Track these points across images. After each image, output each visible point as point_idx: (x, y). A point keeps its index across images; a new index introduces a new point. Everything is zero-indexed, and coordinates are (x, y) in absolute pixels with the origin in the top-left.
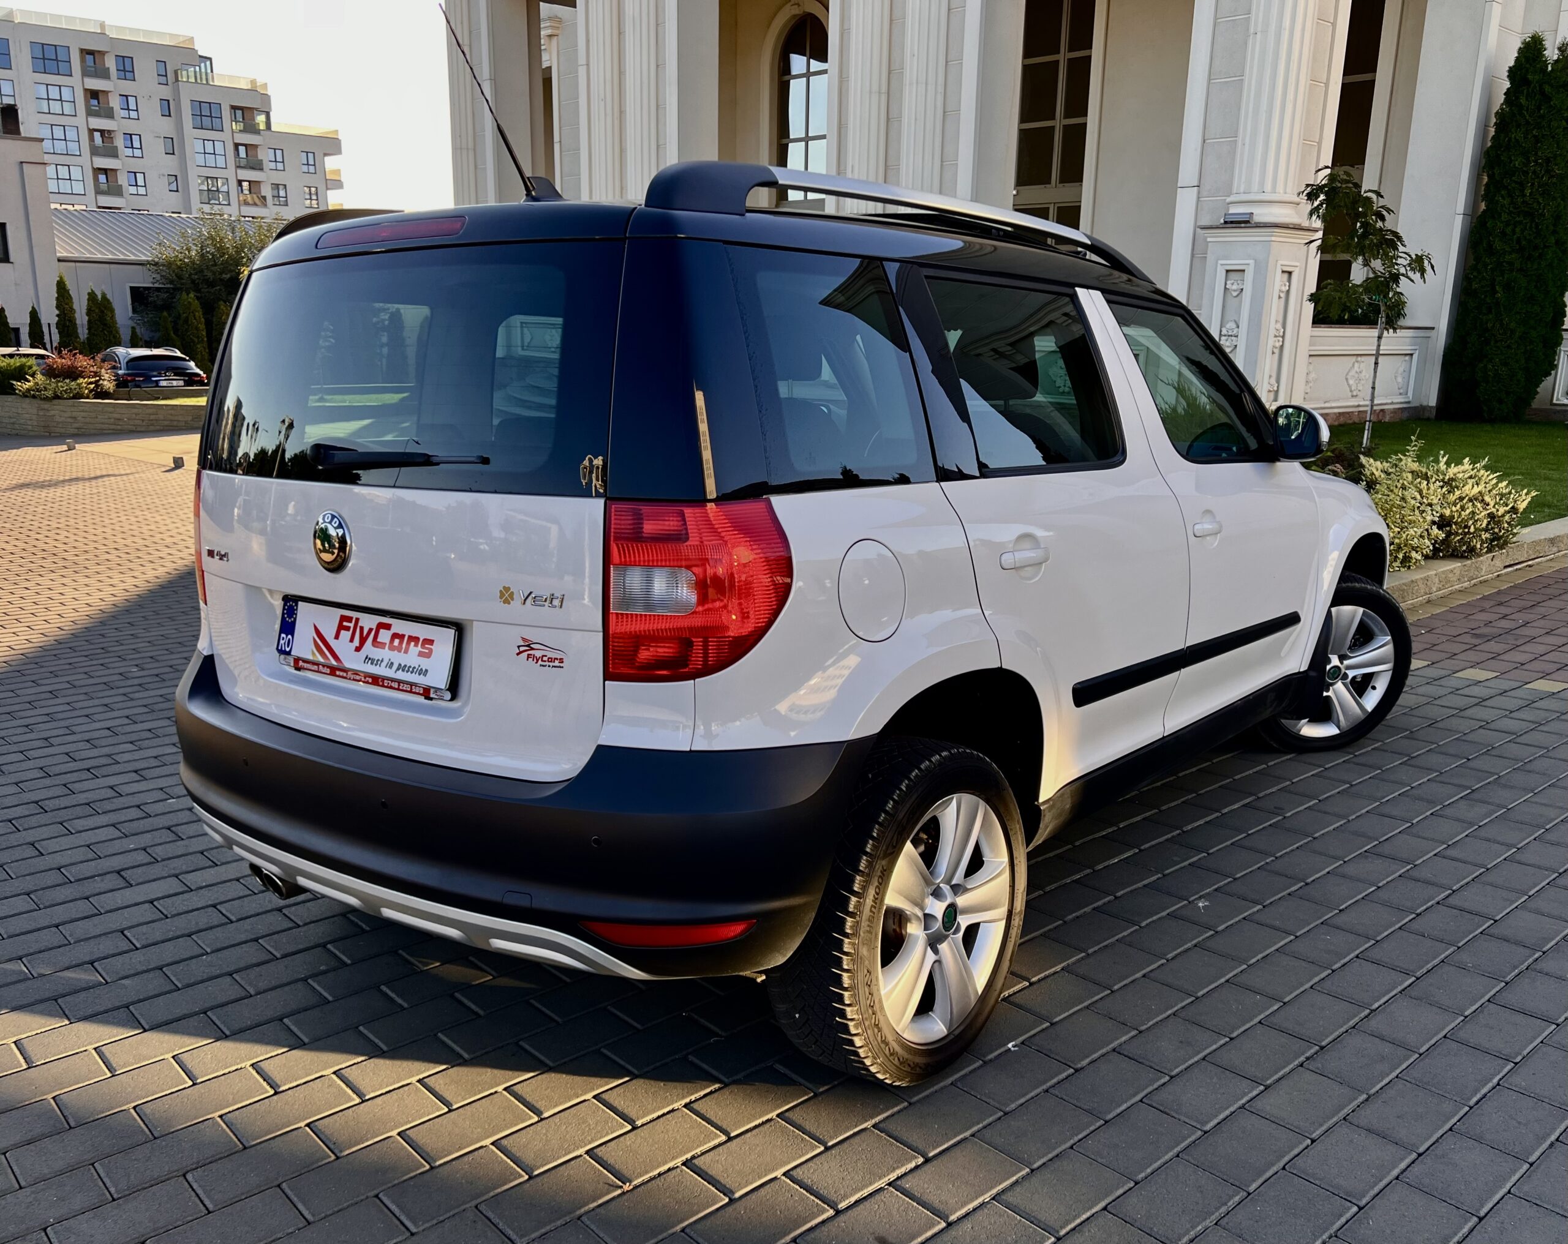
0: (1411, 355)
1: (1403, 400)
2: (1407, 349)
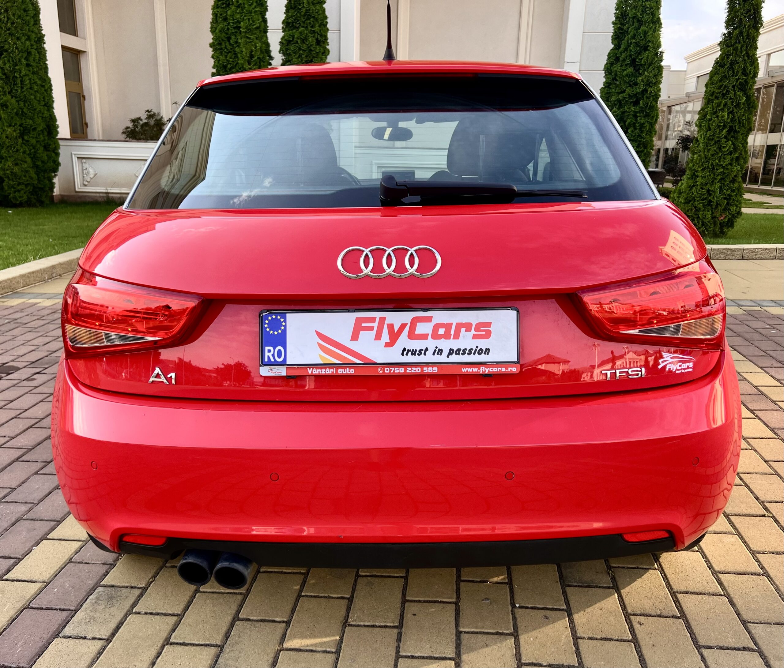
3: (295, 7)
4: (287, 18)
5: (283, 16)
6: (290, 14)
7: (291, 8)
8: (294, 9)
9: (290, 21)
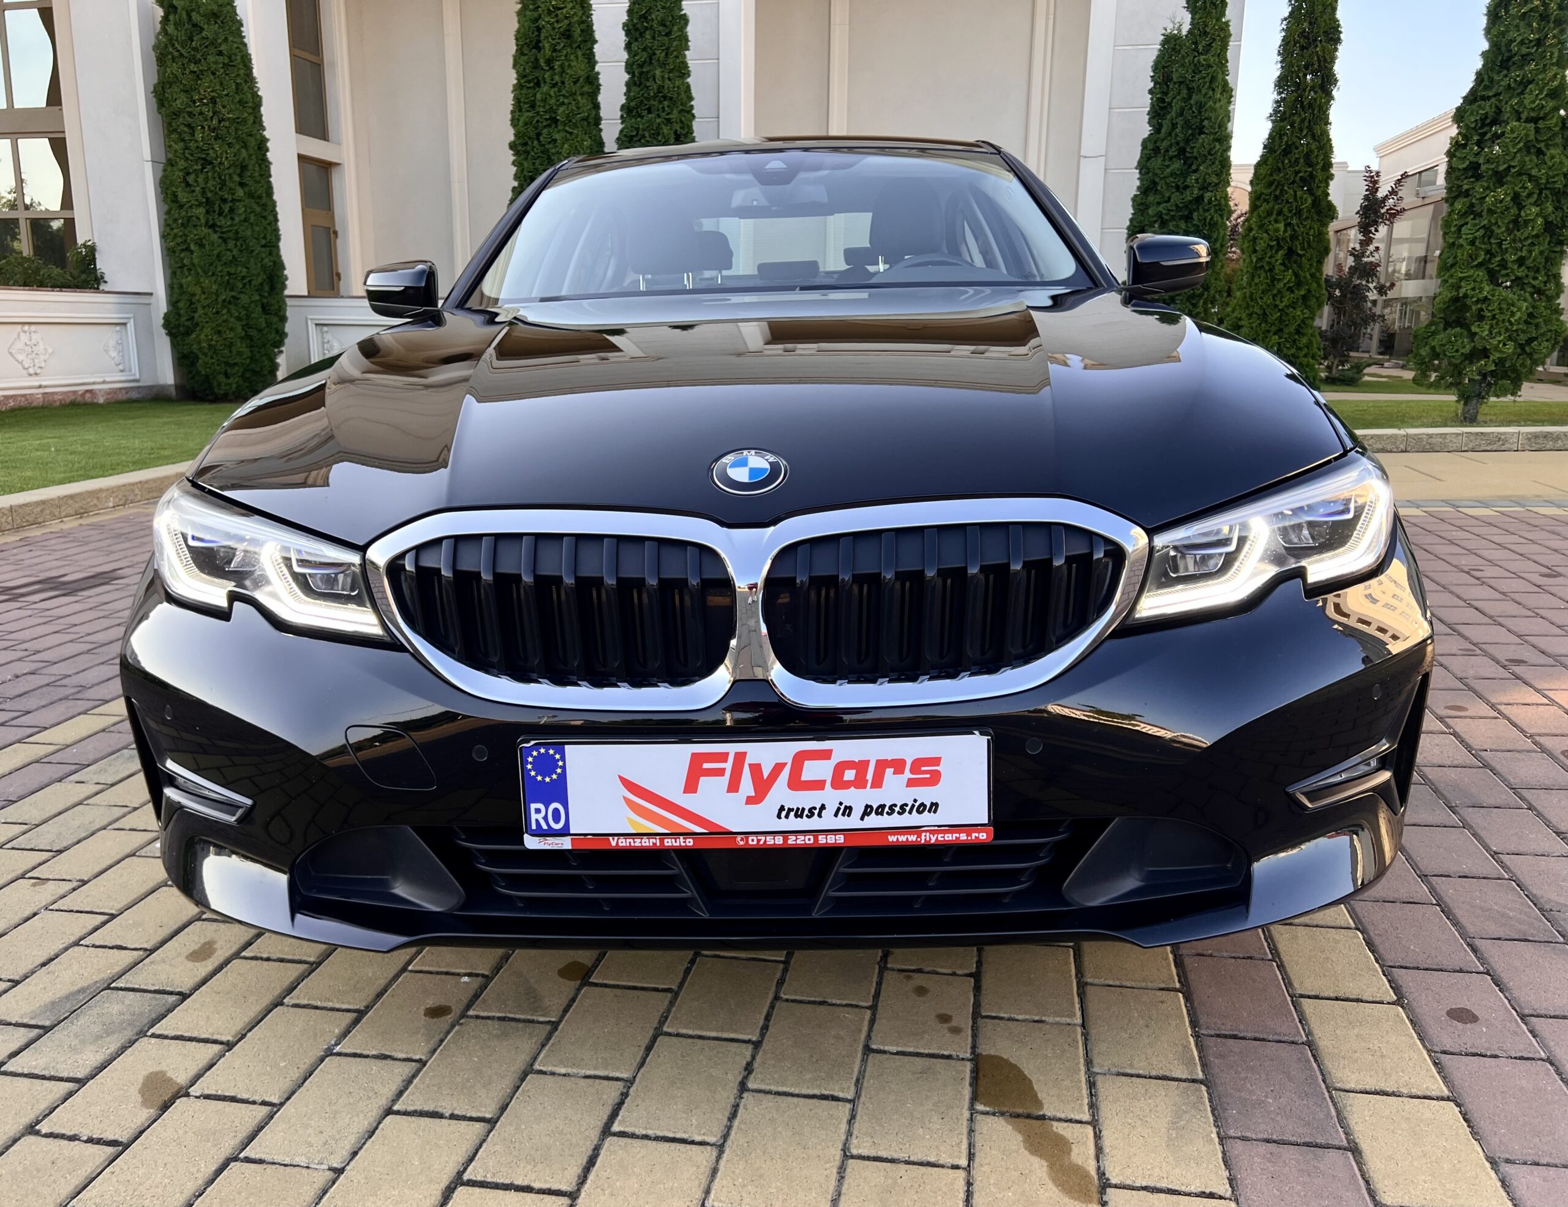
0: (125, 324)
1: (123, 378)
2: (113, 316)
3: (640, 83)
6: (632, 94)
7: (635, 84)
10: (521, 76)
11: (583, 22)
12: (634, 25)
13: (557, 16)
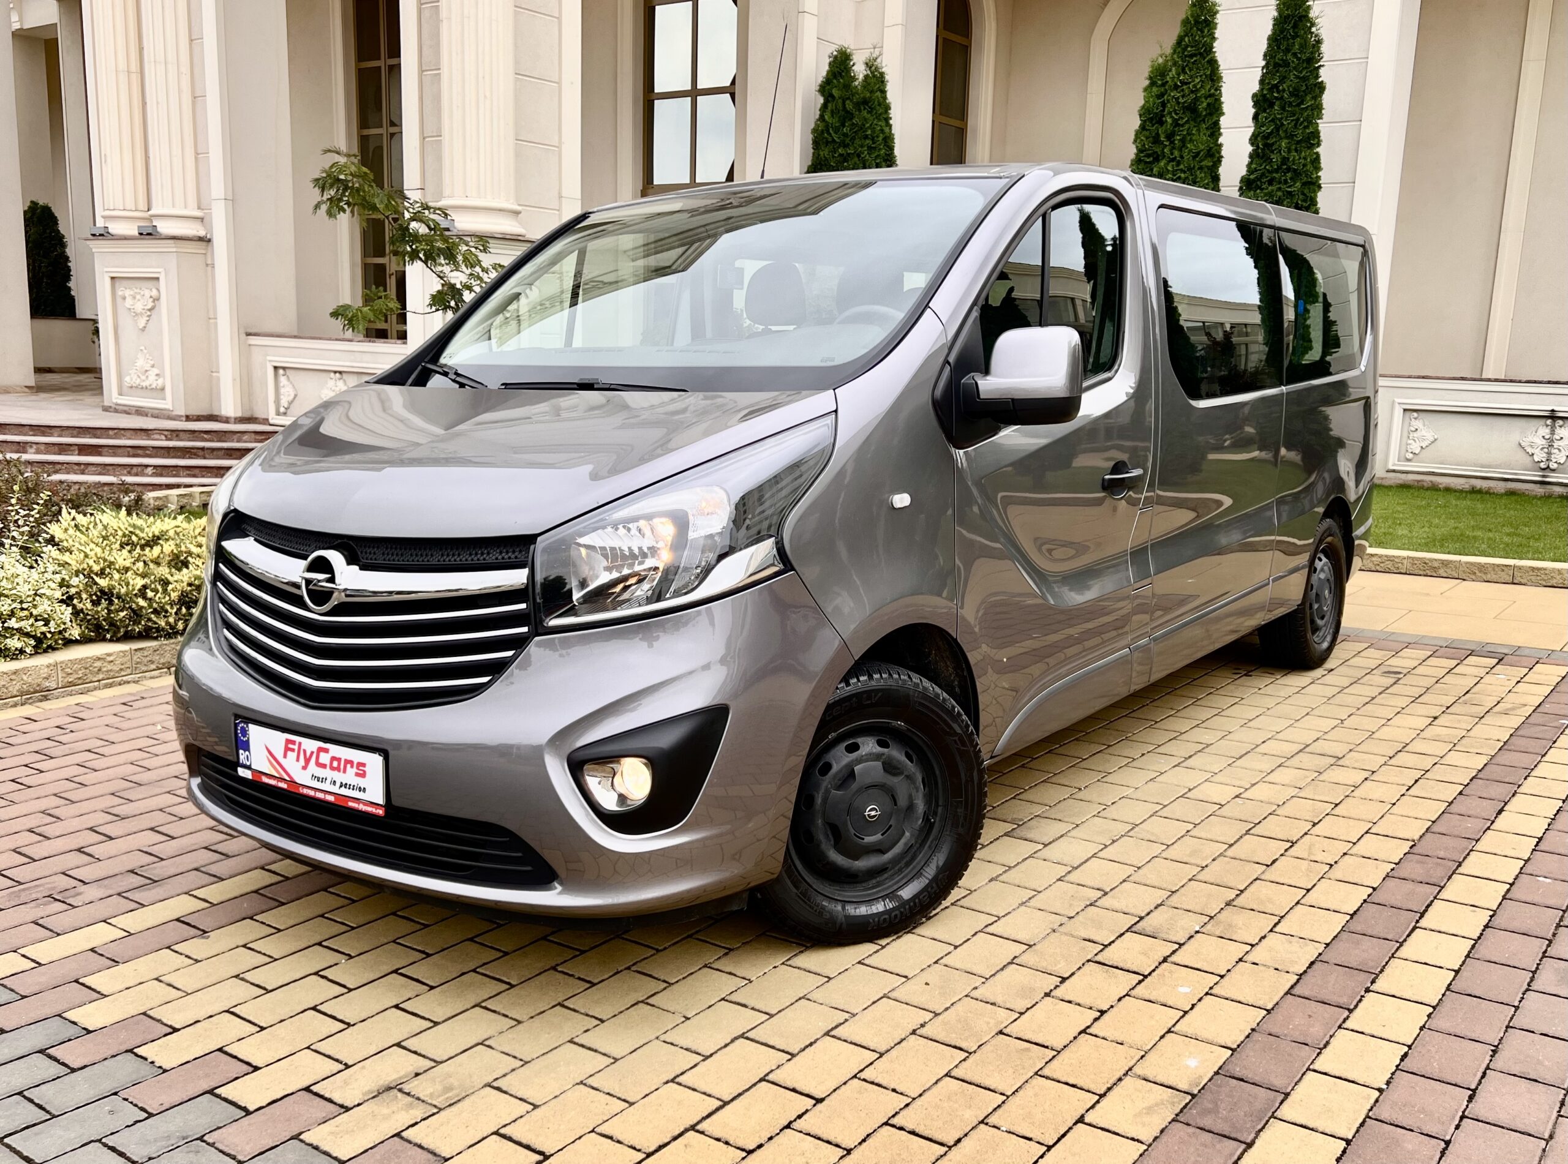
3: (1264, 155)
4: (1250, 170)
5: (1243, 171)
6: (1254, 166)
7: (1258, 155)
8: (1262, 158)
9: (1252, 177)
10: (1140, 151)
11: (1211, 96)
12: (1264, 96)
13: (1183, 90)
